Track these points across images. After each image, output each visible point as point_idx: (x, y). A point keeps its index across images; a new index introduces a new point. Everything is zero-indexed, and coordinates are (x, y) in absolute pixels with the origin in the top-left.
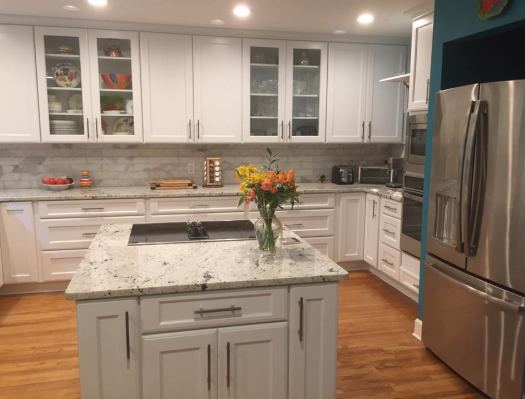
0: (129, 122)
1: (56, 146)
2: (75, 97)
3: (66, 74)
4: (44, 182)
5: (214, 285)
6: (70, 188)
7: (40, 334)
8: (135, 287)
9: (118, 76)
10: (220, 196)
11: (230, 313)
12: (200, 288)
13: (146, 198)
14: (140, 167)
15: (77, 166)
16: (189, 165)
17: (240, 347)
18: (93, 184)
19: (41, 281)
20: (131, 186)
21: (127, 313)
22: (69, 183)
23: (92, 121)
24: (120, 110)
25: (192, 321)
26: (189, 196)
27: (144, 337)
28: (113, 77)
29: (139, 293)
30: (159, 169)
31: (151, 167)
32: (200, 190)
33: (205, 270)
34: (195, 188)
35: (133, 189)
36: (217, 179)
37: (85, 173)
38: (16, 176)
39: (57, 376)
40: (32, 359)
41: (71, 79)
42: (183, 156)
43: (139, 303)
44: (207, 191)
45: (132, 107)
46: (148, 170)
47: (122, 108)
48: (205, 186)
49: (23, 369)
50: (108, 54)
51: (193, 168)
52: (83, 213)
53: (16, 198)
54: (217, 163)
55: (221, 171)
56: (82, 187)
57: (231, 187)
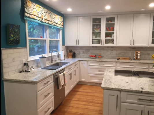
0: (112, 40)
1: (93, 47)
2: (99, 34)
3: (97, 28)
4: (90, 56)
5: (145, 92)
6: (96, 58)
7: (88, 95)
8: (120, 88)
9: (111, 28)
10: (140, 63)
11: (150, 101)
12: (140, 92)
13: (116, 62)
14: (114, 53)
15: (98, 52)
16: (129, 53)
17: (152, 113)
18: (101, 57)
19: (87, 82)
20: (111, 58)
21: (117, 95)
22: (96, 57)
23: (103, 40)
24: (110, 37)
25: (137, 101)
26: (129, 62)
27: (121, 103)
28: (109, 28)
29: (121, 90)
30: (120, 54)
31: (118, 53)
32: (133, 61)
33: (141, 86)
34: (131, 60)
35: (112, 59)
36: (139, 58)
37: (100, 54)
38: (83, 54)
39: (92, 108)
40: (86, 102)
41: (98, 29)
42: (127, 50)
43: (121, 93)
44: (135, 61)
45: (114, 36)
46: (116, 54)
47: (111, 37)
48: (134, 60)
49: (84, 104)
50: (108, 22)
51: (131, 54)
52: (99, 65)
53: (83, 60)
54: (139, 53)
55: (140, 55)
56: (98, 58)
57: (143, 60)
